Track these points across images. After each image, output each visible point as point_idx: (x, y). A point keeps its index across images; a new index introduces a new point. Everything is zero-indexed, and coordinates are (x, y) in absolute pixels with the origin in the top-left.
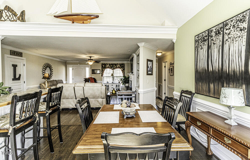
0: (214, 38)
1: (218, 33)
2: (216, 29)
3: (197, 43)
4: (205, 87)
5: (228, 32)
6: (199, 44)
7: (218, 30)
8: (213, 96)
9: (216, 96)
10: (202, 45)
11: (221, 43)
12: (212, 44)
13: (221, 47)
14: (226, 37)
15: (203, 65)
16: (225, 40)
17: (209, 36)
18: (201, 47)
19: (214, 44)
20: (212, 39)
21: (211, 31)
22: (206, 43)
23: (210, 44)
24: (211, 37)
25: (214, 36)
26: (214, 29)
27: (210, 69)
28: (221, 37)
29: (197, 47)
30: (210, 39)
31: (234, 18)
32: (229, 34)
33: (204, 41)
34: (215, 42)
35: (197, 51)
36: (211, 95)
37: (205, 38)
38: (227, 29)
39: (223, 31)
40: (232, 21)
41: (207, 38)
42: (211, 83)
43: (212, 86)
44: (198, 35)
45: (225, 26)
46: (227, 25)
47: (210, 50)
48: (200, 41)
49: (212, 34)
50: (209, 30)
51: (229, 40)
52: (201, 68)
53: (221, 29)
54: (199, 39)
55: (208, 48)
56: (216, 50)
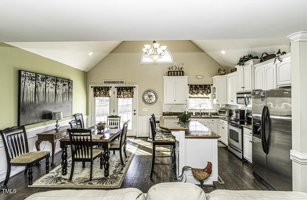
0: (40, 82)
1: (43, 80)
2: (41, 77)
3: (24, 78)
6: (26, 80)
7: (43, 78)
10: (30, 82)
11: (44, 87)
12: (39, 85)
13: (44, 89)
14: (47, 85)
15: (30, 98)
17: (36, 78)
18: (28, 83)
20: (39, 82)
21: (38, 75)
22: (34, 82)
23: (37, 85)
24: (38, 80)
25: (40, 80)
26: (40, 76)
27: (37, 102)
28: (44, 83)
29: (24, 82)
30: (37, 81)
31: (51, 77)
32: (49, 84)
33: (32, 80)
34: (41, 85)
35: (23, 85)
37: (33, 78)
38: (48, 81)
39: (46, 81)
40: (50, 78)
41: (35, 79)
44: (26, 71)
45: (47, 78)
46: (48, 78)
47: (37, 89)
48: (27, 78)
49: (39, 78)
50: (36, 74)
51: (49, 87)
52: (28, 102)
53: (45, 78)
54: (26, 75)
55: (36, 87)
56: (42, 90)
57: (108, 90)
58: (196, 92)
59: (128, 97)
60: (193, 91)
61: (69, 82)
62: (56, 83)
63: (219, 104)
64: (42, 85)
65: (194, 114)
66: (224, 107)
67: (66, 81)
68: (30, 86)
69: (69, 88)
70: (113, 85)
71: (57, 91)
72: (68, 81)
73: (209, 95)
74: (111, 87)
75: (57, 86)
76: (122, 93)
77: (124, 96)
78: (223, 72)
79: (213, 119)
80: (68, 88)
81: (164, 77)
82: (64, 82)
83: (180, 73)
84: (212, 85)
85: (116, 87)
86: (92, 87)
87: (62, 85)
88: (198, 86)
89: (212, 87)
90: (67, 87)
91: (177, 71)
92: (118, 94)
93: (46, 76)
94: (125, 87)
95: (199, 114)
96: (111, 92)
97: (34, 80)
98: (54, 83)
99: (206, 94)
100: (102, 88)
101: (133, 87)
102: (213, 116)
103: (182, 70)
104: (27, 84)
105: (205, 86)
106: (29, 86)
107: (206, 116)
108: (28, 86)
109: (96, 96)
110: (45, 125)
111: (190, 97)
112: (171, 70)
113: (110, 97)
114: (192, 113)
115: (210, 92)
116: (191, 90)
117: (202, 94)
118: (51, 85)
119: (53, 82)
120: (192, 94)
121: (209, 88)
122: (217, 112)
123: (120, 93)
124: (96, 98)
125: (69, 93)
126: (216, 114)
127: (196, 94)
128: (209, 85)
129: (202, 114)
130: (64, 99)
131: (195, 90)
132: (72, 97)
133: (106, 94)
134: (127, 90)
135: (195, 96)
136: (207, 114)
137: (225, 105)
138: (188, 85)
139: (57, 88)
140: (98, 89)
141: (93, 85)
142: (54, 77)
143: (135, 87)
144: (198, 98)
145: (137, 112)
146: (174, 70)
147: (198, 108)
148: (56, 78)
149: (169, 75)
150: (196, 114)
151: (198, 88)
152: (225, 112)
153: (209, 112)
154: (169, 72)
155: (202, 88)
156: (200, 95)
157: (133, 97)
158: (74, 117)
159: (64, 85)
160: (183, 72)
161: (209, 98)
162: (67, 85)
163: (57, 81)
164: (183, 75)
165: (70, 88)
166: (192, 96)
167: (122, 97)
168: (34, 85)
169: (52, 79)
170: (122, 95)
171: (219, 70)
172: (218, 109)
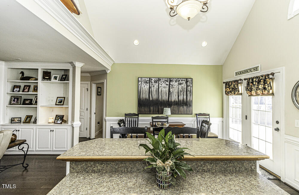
0: (153, 84)
1: (155, 82)
3: (141, 82)
4: (147, 109)
5: (161, 83)
8: (152, 113)
9: (154, 113)
10: (145, 85)
11: (157, 87)
13: (157, 89)
14: (160, 85)
15: (145, 96)
16: (159, 86)
17: (150, 81)
19: (153, 86)
21: (151, 79)
22: (148, 84)
23: (151, 86)
24: (152, 82)
25: (153, 82)
26: (153, 79)
27: (151, 99)
28: (157, 84)
29: (140, 85)
30: (151, 83)
32: (161, 84)
33: (146, 83)
35: (140, 87)
36: (151, 113)
37: (147, 82)
39: (159, 82)
40: (163, 79)
42: (152, 107)
43: (152, 108)
44: (142, 78)
46: (160, 80)
47: (151, 89)
48: (143, 82)
49: (152, 81)
50: (150, 78)
51: (161, 87)
52: (143, 98)
53: (157, 80)
54: (142, 80)
55: (150, 87)
56: (154, 90)
57: (237, 85)
61: (188, 80)
62: (170, 83)
64: (155, 86)
67: (182, 80)
68: (145, 88)
70: (243, 77)
71: (171, 90)
72: (185, 80)
74: (241, 80)
75: (171, 85)
76: (253, 87)
80: (186, 87)
82: (179, 81)
86: (224, 83)
87: (177, 84)
90: (184, 85)
92: (248, 90)
93: (159, 78)
94: (257, 77)
97: (148, 83)
98: (168, 83)
100: (232, 82)
101: (269, 75)
104: (143, 86)
108: (144, 88)
118: (164, 85)
119: (166, 82)
123: (251, 89)
125: (187, 91)
130: (180, 97)
132: (192, 95)
139: (171, 87)
140: (229, 84)
142: (167, 78)
143: (272, 74)
145: (282, 126)
148: (170, 78)
159: (180, 84)
163: (170, 81)
165: (189, 86)
167: (254, 95)
168: (148, 87)
169: (165, 80)
170: (253, 92)
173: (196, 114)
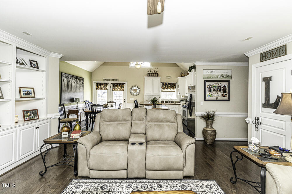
6: (64, 78)
14: (72, 81)
20: (69, 79)
26: (70, 75)
40: (74, 77)
44: (64, 73)
45: (72, 77)
47: (68, 84)
50: (68, 74)
54: (64, 75)
55: (68, 82)
56: (70, 84)
57: (106, 85)
58: (166, 88)
59: (120, 90)
60: (164, 87)
61: (83, 79)
63: (181, 96)
64: (70, 81)
65: (165, 102)
66: (183, 97)
67: (81, 79)
69: (83, 83)
70: (110, 82)
71: (77, 85)
73: (175, 90)
74: (108, 83)
75: (77, 82)
76: (116, 87)
77: (117, 89)
78: (184, 75)
79: (176, 105)
81: (145, 77)
83: (155, 74)
84: (177, 83)
85: (112, 83)
86: (95, 83)
88: (168, 84)
89: (176, 84)
90: (81, 82)
91: (154, 73)
92: (113, 88)
93: (72, 75)
94: (118, 84)
95: (168, 102)
96: (108, 87)
97: (67, 78)
99: (173, 89)
100: (102, 84)
101: (123, 84)
102: (176, 103)
103: (157, 73)
104: (64, 80)
105: (172, 83)
106: (65, 81)
107: (172, 103)
109: (98, 89)
110: (71, 105)
111: (162, 91)
112: (150, 72)
113: (107, 90)
114: (163, 102)
115: (175, 88)
116: (163, 86)
117: (170, 89)
118: (74, 81)
119: (75, 79)
120: (163, 89)
121: (175, 85)
122: (180, 101)
123: (115, 88)
124: (98, 90)
125: (82, 86)
126: (179, 102)
127: (166, 89)
128: (175, 83)
129: (170, 102)
130: (80, 90)
131: (166, 86)
132: (84, 89)
133: (105, 88)
134: (119, 85)
135: (166, 90)
136: (173, 102)
137: (184, 96)
138: (161, 83)
140: (99, 84)
141: (96, 82)
142: (76, 76)
143: (125, 83)
144: (168, 91)
145: (126, 101)
146: (152, 72)
147: (167, 98)
149: (148, 76)
150: (166, 102)
151: (167, 85)
152: (184, 101)
153: (175, 101)
154: (148, 74)
155: (170, 85)
156: (169, 90)
157: (123, 90)
158: (84, 102)
159: (80, 81)
160: (157, 74)
161: (175, 92)
162: (81, 81)
163: (77, 79)
164: (157, 76)
166: (164, 90)
167: (116, 90)
170: (116, 89)
171: (182, 73)
172: (180, 99)
173: (85, 101)
